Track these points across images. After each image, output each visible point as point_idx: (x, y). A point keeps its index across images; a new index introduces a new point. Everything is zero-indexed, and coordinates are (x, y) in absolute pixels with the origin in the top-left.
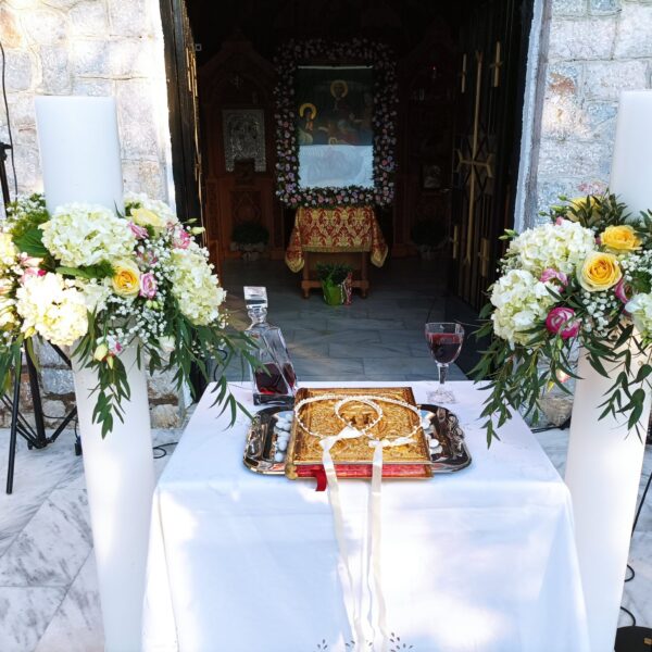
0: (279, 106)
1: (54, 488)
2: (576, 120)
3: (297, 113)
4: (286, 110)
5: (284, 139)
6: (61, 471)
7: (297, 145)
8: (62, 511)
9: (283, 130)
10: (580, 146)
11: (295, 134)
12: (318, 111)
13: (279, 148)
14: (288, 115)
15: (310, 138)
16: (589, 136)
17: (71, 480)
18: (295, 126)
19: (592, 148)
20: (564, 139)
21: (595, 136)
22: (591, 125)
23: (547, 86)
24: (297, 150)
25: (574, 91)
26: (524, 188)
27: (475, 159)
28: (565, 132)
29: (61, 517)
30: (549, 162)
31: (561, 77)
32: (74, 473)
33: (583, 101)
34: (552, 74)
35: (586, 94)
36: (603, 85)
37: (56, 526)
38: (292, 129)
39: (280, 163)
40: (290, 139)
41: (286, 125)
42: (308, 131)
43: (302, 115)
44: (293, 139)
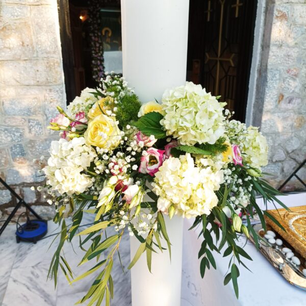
0: (92, 29)
1: (12, 268)
2: (287, 35)
3: (101, 33)
4: (96, 31)
5: (96, 47)
6: (11, 256)
7: (103, 50)
8: (24, 284)
9: (95, 42)
10: (288, 49)
11: (101, 44)
12: (112, 32)
13: (93, 52)
14: (97, 34)
15: (109, 47)
16: (293, 44)
17: (21, 261)
18: (101, 40)
19: (294, 50)
20: (281, 46)
21: (296, 44)
22: (294, 38)
23: (275, 16)
24: (103, 53)
25: (287, 19)
26: (256, 72)
27: (220, 57)
28: (282, 42)
29: (25, 289)
30: (274, 57)
31: (281, 12)
32: (21, 256)
33: (291, 25)
34: (277, 10)
35: (293, 21)
36: (300, 17)
37: (25, 296)
38: (100, 41)
39: (94, 60)
40: (99, 47)
41: (97, 39)
42: (108, 43)
43: (104, 34)
44: (101, 47)
